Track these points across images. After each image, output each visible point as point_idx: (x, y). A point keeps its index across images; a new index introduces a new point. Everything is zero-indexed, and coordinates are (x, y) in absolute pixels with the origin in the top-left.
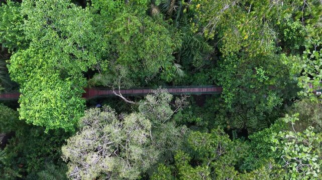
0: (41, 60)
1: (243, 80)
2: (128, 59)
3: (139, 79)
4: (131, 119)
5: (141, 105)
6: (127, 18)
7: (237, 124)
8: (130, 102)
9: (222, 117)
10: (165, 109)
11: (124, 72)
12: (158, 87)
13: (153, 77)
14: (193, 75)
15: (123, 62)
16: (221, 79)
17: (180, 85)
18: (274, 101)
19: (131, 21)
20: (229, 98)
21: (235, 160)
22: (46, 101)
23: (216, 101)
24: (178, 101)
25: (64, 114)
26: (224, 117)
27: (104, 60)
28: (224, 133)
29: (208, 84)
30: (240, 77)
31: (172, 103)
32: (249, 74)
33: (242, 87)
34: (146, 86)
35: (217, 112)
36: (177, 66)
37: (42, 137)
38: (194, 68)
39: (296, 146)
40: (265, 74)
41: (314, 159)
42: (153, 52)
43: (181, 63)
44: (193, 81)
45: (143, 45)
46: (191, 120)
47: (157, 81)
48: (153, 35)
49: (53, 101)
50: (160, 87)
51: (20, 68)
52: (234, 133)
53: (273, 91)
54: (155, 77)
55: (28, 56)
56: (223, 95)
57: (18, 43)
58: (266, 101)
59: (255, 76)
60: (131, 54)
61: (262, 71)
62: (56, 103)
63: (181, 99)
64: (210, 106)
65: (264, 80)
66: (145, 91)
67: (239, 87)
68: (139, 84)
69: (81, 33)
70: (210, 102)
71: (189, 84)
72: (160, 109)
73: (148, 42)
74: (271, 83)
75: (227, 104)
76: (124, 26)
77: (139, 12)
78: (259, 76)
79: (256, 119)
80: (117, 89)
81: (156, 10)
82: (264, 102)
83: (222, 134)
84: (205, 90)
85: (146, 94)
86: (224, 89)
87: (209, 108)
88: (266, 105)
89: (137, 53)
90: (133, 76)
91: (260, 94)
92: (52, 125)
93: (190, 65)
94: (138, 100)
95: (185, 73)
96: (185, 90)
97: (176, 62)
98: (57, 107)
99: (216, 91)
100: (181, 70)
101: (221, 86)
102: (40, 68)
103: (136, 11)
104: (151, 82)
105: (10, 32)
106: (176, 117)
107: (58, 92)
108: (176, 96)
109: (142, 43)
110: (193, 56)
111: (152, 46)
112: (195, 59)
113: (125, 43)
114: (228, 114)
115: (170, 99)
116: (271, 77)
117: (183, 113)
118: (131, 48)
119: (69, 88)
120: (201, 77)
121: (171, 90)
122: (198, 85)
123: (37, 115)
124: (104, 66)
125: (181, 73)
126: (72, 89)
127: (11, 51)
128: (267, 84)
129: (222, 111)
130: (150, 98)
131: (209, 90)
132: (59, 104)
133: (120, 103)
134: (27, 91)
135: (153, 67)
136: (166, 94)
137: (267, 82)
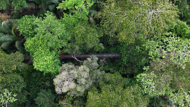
0: (41, 42)
1: (131, 51)
2: (80, 43)
3: (84, 50)
4: (81, 68)
5: (85, 62)
6: (80, 27)
7: (129, 71)
8: (79, 61)
9: (122, 68)
10: (95, 64)
11: (77, 48)
12: (92, 54)
13: (90, 49)
14: (109, 48)
15: (78, 44)
16: (121, 50)
17: (103, 53)
18: (145, 61)
19: (82, 28)
20: (125, 60)
21: (124, 85)
22: (45, 61)
23: (120, 61)
24: (101, 60)
25: (53, 66)
26: (123, 69)
27: (69, 43)
28: (119, 74)
29: (116, 53)
30: (129, 50)
31: (98, 62)
32: (133, 49)
33: (131, 54)
34: (87, 54)
35: (120, 66)
36: (101, 44)
37: (37, 77)
38: (109, 45)
39: (147, 79)
40: (140, 49)
41: (153, 84)
42: (90, 40)
43: (103, 43)
44: (109, 51)
45: (86, 37)
46: (107, 70)
47: (92, 51)
48: (91, 33)
49: (48, 61)
50: (93, 54)
51: (31, 46)
52: (128, 76)
53: (144, 56)
54: (91, 49)
55: (35, 40)
56: (122, 58)
57: (30, 34)
58: (141, 61)
59: (136, 50)
60: (81, 41)
61: (138, 47)
62: (50, 62)
63: (102, 60)
64: (117, 63)
65: (140, 51)
66: (86, 56)
67: (129, 54)
68: (83, 52)
69: (61, 34)
70: (117, 61)
71: (107, 53)
72: (93, 64)
73: (88, 36)
74: (143, 53)
75: (124, 62)
76: (79, 30)
77: (85, 24)
78: (137, 50)
79: (137, 69)
80: (74, 55)
81: (92, 18)
82: (140, 61)
83: (119, 75)
84: (114, 55)
85: (87, 57)
86: (123, 55)
87: (117, 64)
88: (141, 63)
89: (84, 40)
90: (81, 49)
91: (139, 57)
92: (48, 71)
93: (108, 43)
94: (83, 60)
95: (105, 47)
96: (105, 55)
97: (101, 42)
98: (50, 63)
99: (119, 56)
100: (103, 46)
101: (121, 54)
102: (40, 46)
103: (83, 24)
104: (89, 51)
105: (27, 29)
106: (101, 68)
107: (51, 57)
108: (101, 58)
109: (86, 36)
110: (109, 39)
111: (90, 38)
112: (109, 41)
113: (79, 36)
114: (125, 67)
115: (97, 60)
116: (142, 50)
117: (104, 66)
118: (81, 38)
119: (54, 55)
120: (112, 49)
121: (98, 55)
122: (111, 53)
123: (42, 67)
124: (69, 46)
125: (103, 47)
126: (55, 55)
127: (26, 38)
128: (141, 53)
129: (122, 65)
130: (89, 59)
131: (116, 55)
132: (51, 63)
133: (74, 61)
134: (36, 56)
135: (90, 46)
136: (96, 57)
137: (141, 52)
